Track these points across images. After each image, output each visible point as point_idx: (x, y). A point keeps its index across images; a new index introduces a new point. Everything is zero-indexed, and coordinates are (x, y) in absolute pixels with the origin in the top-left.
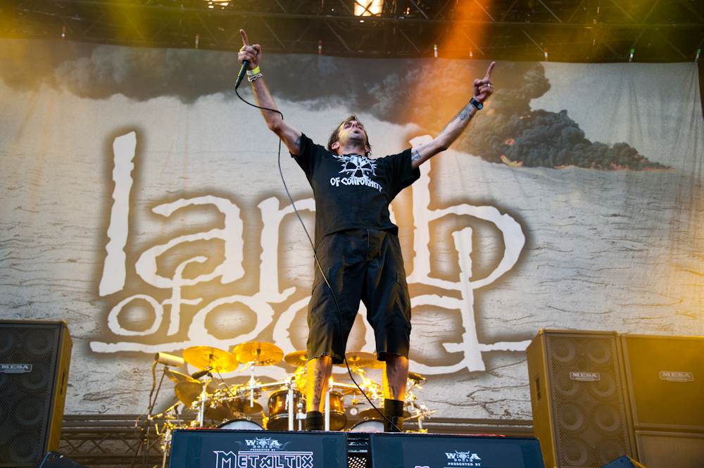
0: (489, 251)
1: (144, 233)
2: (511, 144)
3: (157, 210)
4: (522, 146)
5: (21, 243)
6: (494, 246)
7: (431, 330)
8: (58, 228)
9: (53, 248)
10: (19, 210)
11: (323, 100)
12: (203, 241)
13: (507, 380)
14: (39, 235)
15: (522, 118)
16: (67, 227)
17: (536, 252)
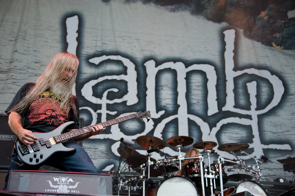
0: (265, 94)
1: (85, 73)
2: (277, 36)
3: (91, 61)
4: (283, 38)
5: (18, 71)
6: (268, 92)
7: (236, 136)
8: (38, 65)
9: (36, 76)
10: (16, 53)
11: (177, 6)
12: (116, 80)
13: (276, 165)
14: (27, 67)
15: (283, 22)
16: (43, 65)
17: (291, 97)
